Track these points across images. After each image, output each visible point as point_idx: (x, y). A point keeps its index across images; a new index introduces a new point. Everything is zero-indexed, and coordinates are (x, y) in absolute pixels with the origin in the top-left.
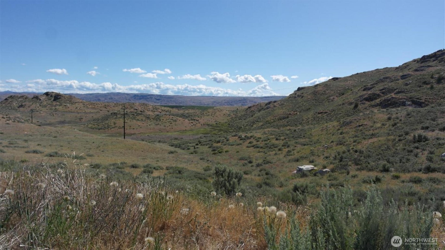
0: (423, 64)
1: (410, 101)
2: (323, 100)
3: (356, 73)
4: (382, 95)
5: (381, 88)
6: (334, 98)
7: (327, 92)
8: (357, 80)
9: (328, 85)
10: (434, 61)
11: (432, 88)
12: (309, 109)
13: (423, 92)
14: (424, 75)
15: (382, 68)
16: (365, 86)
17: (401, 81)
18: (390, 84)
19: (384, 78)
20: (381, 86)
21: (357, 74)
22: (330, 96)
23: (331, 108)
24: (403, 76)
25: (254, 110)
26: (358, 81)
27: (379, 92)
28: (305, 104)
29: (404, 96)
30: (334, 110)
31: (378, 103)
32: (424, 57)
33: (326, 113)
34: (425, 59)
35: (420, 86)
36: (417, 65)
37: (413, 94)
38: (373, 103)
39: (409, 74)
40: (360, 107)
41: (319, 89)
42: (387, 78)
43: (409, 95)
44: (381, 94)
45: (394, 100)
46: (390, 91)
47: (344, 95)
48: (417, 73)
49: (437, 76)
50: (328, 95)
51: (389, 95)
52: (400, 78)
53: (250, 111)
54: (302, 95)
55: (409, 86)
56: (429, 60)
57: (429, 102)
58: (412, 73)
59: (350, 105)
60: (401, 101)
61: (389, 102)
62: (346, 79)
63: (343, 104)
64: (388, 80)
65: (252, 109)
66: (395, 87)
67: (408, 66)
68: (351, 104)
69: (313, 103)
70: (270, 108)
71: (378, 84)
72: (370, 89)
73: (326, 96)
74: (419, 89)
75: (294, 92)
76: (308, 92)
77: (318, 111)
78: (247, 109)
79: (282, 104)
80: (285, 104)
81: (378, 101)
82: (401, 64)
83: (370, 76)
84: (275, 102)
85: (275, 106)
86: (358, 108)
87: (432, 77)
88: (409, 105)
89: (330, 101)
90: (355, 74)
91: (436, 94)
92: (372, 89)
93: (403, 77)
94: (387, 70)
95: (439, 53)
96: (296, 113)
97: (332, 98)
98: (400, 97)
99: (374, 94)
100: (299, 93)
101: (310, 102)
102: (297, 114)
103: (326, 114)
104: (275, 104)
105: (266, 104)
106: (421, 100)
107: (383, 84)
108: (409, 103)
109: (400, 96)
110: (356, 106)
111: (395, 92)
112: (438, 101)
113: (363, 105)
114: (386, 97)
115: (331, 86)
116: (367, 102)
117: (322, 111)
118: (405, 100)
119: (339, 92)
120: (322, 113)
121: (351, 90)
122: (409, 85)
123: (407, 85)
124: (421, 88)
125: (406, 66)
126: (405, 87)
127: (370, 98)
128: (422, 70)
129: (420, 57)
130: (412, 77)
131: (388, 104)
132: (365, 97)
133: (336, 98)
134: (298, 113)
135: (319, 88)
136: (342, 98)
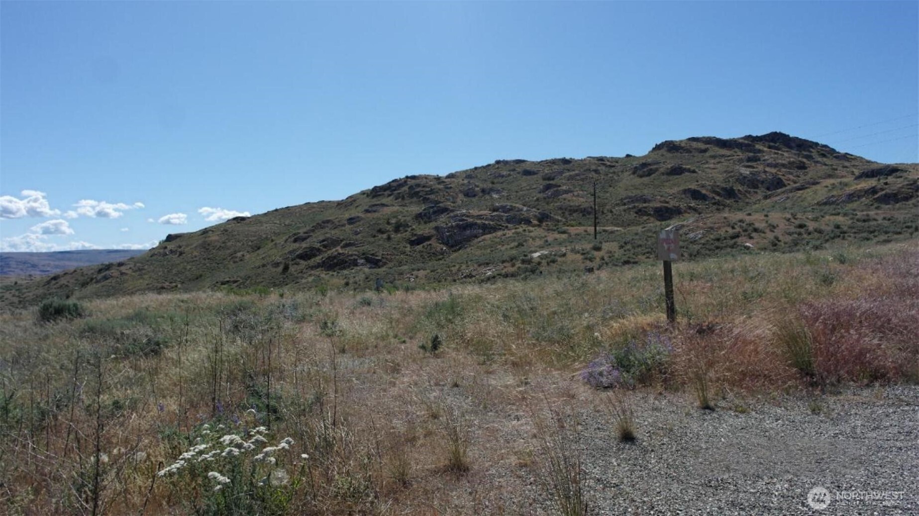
0: (375, 201)
1: (362, 258)
2: (224, 259)
3: (274, 209)
4: (324, 249)
5: (321, 238)
6: (243, 256)
7: (229, 244)
8: (278, 222)
9: (230, 230)
10: (389, 195)
11: (389, 238)
12: (201, 276)
13: (379, 245)
14: (379, 219)
15: (316, 201)
16: (295, 234)
17: (348, 227)
18: (333, 232)
19: (323, 222)
20: (319, 235)
21: (276, 210)
22: (235, 252)
23: (242, 274)
24: (351, 219)
25: (69, 285)
26: (280, 224)
27: (319, 244)
28: (189, 267)
29: (356, 250)
30: (249, 277)
31: (318, 263)
32: (376, 187)
33: (235, 282)
34: (376, 192)
35: (374, 236)
36: (367, 202)
37: (366, 248)
38: (312, 262)
39: (358, 217)
40: (292, 269)
41: (210, 239)
42: (328, 221)
43: (361, 249)
44: (321, 248)
45: (341, 257)
46: (335, 242)
47: (261, 250)
48: (369, 215)
49: (393, 221)
50: (232, 250)
51: (334, 250)
52: (346, 222)
53: (58, 285)
54: (180, 250)
55: (359, 235)
56: (383, 194)
57: (387, 259)
58: (363, 216)
59: (276, 267)
60: (352, 258)
61: (335, 261)
62: (257, 219)
63: (264, 266)
64: (329, 225)
65: (63, 281)
66: (342, 237)
67: (354, 201)
68: (277, 265)
69: (205, 264)
70: (112, 277)
71: (316, 231)
72: (304, 239)
73: (229, 251)
74: (372, 239)
75: (160, 243)
76: (192, 245)
77: (221, 280)
78: (48, 282)
79: (140, 270)
80: (146, 267)
81: (318, 259)
82: (344, 198)
83: (297, 215)
84: (120, 264)
85: (122, 274)
86: (289, 272)
87: (388, 223)
88: (362, 265)
89: (237, 260)
90: (273, 211)
91: (395, 248)
92: (308, 240)
93: (351, 221)
94: (323, 205)
95: (395, 184)
96: (174, 284)
97: (239, 254)
98: (350, 253)
99: (312, 249)
100: (171, 246)
101: (198, 263)
102: (176, 286)
103: (236, 284)
104: (123, 269)
105: (100, 271)
106: (377, 256)
107: (323, 231)
108: (361, 261)
109: (348, 251)
110: (286, 268)
111: (342, 245)
112: (397, 257)
113: (296, 266)
114: (329, 252)
115: (236, 233)
116: (302, 262)
117: (228, 279)
118: (356, 257)
119: (250, 243)
120: (228, 282)
121: (272, 241)
122: (359, 233)
123: (357, 233)
124: (376, 238)
125: (351, 201)
126: (354, 237)
127: (306, 255)
128: (375, 211)
129: (371, 187)
130: (361, 223)
131: (334, 263)
132: (298, 253)
133: (247, 256)
134: (179, 286)
135: (214, 238)
136: (258, 254)
